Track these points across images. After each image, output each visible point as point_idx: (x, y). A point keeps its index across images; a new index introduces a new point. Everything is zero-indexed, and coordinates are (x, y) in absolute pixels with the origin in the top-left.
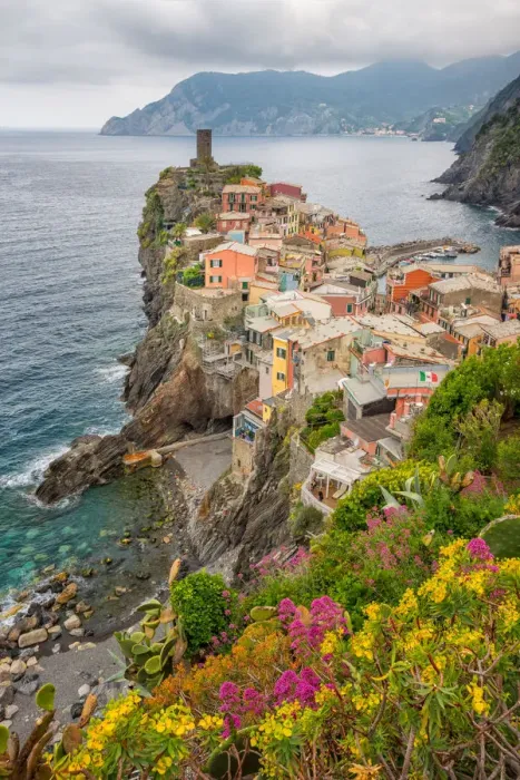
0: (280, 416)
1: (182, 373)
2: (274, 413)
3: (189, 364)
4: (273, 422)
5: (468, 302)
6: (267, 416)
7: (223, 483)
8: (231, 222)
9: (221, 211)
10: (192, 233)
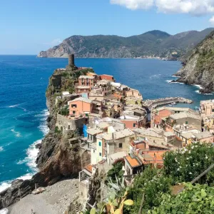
0: (99, 172)
1: (59, 152)
2: (97, 171)
3: (62, 148)
4: (96, 175)
5: (187, 123)
6: (94, 172)
7: (75, 203)
8: (82, 90)
9: (78, 85)
10: (66, 93)
